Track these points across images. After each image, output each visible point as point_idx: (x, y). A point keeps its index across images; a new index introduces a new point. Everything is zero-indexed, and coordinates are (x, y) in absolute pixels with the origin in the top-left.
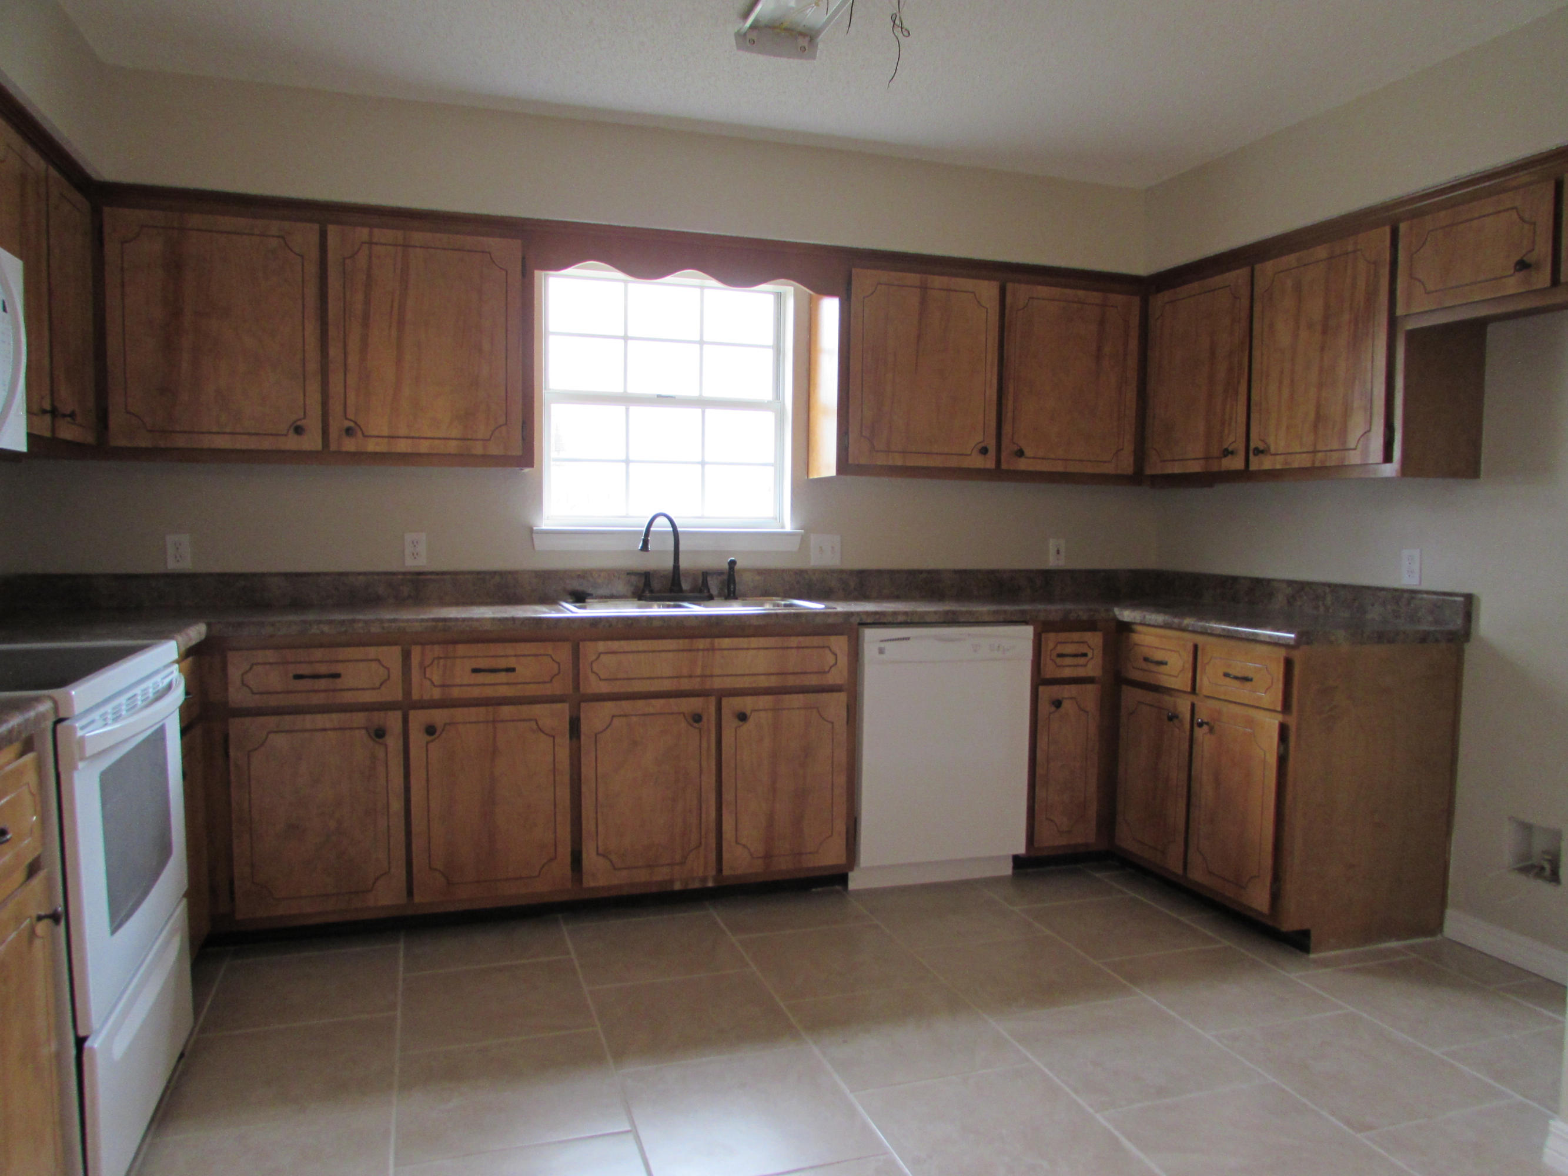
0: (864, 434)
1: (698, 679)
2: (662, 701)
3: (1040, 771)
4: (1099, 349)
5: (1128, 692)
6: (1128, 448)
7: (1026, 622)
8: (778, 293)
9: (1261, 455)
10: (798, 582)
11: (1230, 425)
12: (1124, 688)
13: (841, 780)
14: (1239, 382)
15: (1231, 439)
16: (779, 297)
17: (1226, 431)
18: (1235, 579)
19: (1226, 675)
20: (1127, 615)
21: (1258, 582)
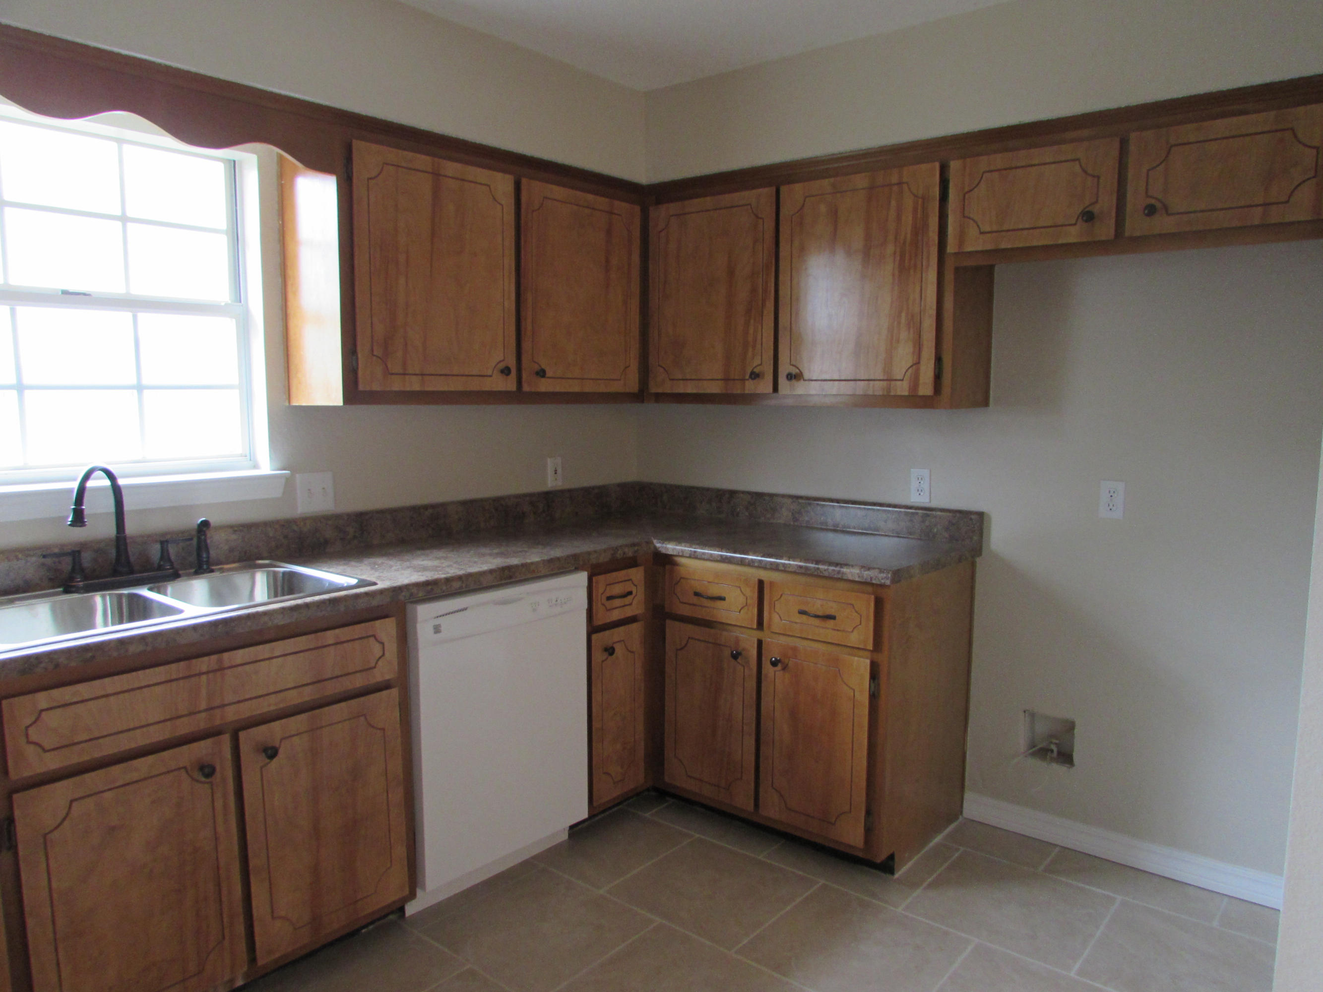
0: (375, 353)
1: (203, 715)
2: (151, 759)
3: (596, 725)
4: (607, 261)
5: (672, 627)
6: (634, 366)
7: (577, 569)
8: (229, 161)
9: (794, 382)
10: (286, 537)
11: (754, 347)
12: (669, 622)
13: (397, 795)
14: (763, 305)
15: (757, 361)
16: (233, 167)
17: (750, 354)
18: (733, 493)
19: (802, 612)
20: (670, 548)
21: (760, 495)
